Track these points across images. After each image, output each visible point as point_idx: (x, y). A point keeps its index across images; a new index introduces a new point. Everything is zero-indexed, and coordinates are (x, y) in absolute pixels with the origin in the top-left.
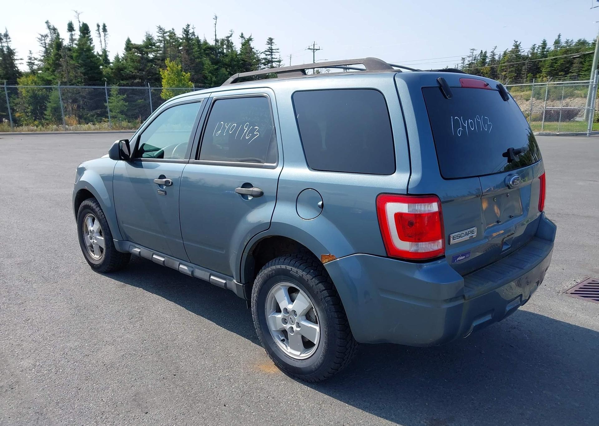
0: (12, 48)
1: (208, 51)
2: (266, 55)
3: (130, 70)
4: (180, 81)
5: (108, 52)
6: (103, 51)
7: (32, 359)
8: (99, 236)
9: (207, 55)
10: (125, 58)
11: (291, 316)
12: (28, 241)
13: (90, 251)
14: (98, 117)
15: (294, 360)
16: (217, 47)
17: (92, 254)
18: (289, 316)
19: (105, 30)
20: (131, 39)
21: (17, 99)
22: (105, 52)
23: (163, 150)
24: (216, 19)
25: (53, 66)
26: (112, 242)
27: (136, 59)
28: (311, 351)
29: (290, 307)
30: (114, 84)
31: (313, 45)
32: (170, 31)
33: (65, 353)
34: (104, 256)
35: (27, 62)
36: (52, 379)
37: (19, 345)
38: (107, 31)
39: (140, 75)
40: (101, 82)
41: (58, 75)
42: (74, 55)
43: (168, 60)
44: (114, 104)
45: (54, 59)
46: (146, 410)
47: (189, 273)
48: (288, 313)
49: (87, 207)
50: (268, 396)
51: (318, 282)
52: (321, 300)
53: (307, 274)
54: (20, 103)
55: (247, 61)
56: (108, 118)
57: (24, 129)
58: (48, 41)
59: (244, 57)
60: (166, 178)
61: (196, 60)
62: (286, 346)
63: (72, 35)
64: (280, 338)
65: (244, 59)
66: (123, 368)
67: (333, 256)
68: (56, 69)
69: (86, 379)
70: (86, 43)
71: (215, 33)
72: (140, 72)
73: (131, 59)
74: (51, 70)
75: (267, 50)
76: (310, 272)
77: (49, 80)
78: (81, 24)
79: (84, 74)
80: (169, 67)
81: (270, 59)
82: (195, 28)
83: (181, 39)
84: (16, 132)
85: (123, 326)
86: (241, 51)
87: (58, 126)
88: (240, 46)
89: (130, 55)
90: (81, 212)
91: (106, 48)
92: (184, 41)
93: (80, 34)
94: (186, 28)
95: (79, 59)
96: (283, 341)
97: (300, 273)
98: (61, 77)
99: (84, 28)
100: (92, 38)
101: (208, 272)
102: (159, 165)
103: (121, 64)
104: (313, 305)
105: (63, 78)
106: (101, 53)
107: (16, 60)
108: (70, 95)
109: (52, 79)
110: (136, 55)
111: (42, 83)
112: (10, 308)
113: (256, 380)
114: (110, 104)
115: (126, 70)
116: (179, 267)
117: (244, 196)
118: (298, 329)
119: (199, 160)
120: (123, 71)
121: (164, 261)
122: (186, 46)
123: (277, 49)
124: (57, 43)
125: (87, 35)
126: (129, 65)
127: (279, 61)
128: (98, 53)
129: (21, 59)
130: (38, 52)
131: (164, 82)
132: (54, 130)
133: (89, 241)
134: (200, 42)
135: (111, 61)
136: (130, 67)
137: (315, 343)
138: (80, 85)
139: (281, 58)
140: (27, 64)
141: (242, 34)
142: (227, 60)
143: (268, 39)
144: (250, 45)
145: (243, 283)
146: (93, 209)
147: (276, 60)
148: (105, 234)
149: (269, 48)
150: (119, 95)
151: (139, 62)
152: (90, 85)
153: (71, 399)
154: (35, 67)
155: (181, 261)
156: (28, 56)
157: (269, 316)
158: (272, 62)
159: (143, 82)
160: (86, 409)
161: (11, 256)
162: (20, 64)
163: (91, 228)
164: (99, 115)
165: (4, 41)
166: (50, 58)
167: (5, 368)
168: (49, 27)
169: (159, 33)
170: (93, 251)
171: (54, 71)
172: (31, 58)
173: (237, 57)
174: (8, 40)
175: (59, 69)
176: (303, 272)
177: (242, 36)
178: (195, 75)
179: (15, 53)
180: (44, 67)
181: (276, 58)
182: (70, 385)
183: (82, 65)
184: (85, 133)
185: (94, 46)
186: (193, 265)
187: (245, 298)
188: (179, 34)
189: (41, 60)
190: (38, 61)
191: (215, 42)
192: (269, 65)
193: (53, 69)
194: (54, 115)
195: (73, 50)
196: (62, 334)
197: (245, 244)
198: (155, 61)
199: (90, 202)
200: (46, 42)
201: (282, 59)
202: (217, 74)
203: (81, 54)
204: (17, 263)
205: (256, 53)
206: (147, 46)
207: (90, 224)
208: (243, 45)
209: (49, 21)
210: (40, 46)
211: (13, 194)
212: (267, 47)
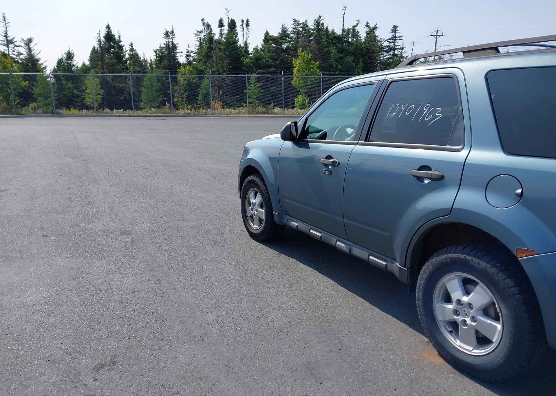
0: (175, 43)
1: (335, 40)
2: (390, 42)
3: (267, 60)
4: (310, 69)
5: (248, 44)
6: (244, 43)
7: (215, 314)
8: (260, 208)
9: (334, 44)
10: (263, 50)
11: (465, 309)
12: (196, 208)
13: (250, 221)
14: (237, 102)
15: (464, 355)
16: (343, 37)
17: (252, 223)
18: (462, 308)
19: (248, 25)
20: (269, 32)
21: (176, 86)
22: (246, 44)
23: (325, 131)
24: (345, 10)
25: (205, 58)
26: (272, 214)
27: (272, 50)
28: (487, 347)
29: (465, 299)
30: (253, 72)
31: (436, 31)
32: (303, 23)
33: (241, 313)
34: (263, 227)
35: (185, 55)
36: (233, 335)
37: (202, 300)
38: (249, 26)
39: (274, 64)
40: (242, 71)
41: (209, 66)
42: (223, 47)
43: (300, 50)
44: (252, 91)
45: (206, 52)
46: (320, 381)
47: (347, 250)
48: (462, 305)
49: (252, 182)
50: (438, 387)
51: (506, 277)
52: (509, 297)
53: (492, 267)
54: (178, 90)
55: (370, 49)
56: (247, 104)
57: (181, 112)
58: (202, 36)
59: (368, 45)
60: (332, 159)
61: (324, 49)
62: (455, 339)
63: (221, 30)
64: (447, 329)
65: (368, 47)
66: (291, 335)
67: (532, 251)
68: (208, 60)
69: (262, 340)
70: (233, 37)
71: (343, 23)
72: (274, 61)
73: (268, 50)
74: (203, 61)
75: (391, 38)
76: (496, 265)
77: (201, 70)
78: (230, 19)
79: (229, 64)
80: (301, 56)
81: (393, 46)
82: (324, 19)
83: (312, 30)
84: (175, 114)
85: (285, 294)
86: (365, 40)
87: (207, 110)
88: (365, 35)
89: (267, 46)
90: (246, 186)
91: (247, 41)
92: (315, 31)
93: (228, 29)
94: (318, 19)
95: (226, 51)
96: (451, 332)
97: (483, 264)
98: (211, 67)
99: (232, 24)
100: (237, 33)
101: (367, 252)
102: (321, 146)
103: (259, 54)
104: (496, 301)
105: (213, 68)
106: (242, 45)
107: (177, 53)
108: (217, 83)
109: (204, 69)
110: (272, 46)
111: (196, 72)
112: (191, 265)
113: (422, 368)
114: (249, 91)
115: (263, 60)
116: (336, 244)
117: (420, 179)
118: (474, 324)
119: (368, 141)
120: (260, 61)
121: (321, 236)
122: (317, 36)
123: (401, 37)
124: (210, 37)
125: (233, 30)
126: (266, 55)
127: (402, 49)
128: (240, 45)
129: (181, 52)
130: (194, 46)
131: (295, 70)
132: (203, 114)
133: (250, 211)
134: (329, 32)
135: (250, 52)
136: (267, 57)
137: (494, 341)
138: (225, 74)
139: (404, 45)
140: (186, 56)
141: (368, 23)
142: (352, 48)
143: (393, 27)
144: (374, 33)
145: (408, 268)
146: (257, 184)
147: (399, 47)
148: (266, 207)
149: (393, 35)
150: (257, 83)
151: (275, 52)
152: (233, 74)
153: (252, 358)
154: (191, 59)
155: (339, 238)
156: (186, 50)
157: (437, 304)
158: (395, 49)
159: (277, 71)
160: (267, 370)
161: (185, 220)
162: (180, 56)
163: (253, 201)
164: (238, 101)
165: (170, 37)
166: (203, 51)
167: (195, 319)
168: (204, 24)
169: (294, 25)
170: (253, 221)
171: (205, 62)
172: (189, 51)
173: (361, 46)
174: (173, 37)
175: (210, 60)
176: (487, 264)
177: (367, 25)
178: (322, 63)
179: (177, 47)
180: (198, 59)
181: (399, 46)
182: (249, 344)
183: (228, 56)
184: (227, 117)
185: (238, 39)
186: (351, 244)
187: (408, 283)
188: (311, 25)
189: (195, 53)
190: (194, 54)
191: (342, 32)
192: (392, 52)
193: (205, 61)
194: (204, 100)
195: (222, 43)
196: (235, 294)
197: (417, 228)
198: (288, 51)
199: (255, 178)
200: (201, 37)
201: (405, 47)
202: (341, 62)
203: (227, 47)
204: (191, 226)
205: (380, 41)
206: (281, 38)
207: (253, 197)
208: (368, 34)
209: (204, 19)
210: (196, 40)
211: (180, 167)
212: (391, 35)
